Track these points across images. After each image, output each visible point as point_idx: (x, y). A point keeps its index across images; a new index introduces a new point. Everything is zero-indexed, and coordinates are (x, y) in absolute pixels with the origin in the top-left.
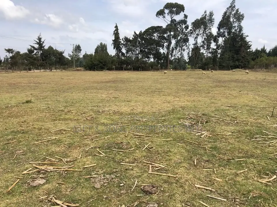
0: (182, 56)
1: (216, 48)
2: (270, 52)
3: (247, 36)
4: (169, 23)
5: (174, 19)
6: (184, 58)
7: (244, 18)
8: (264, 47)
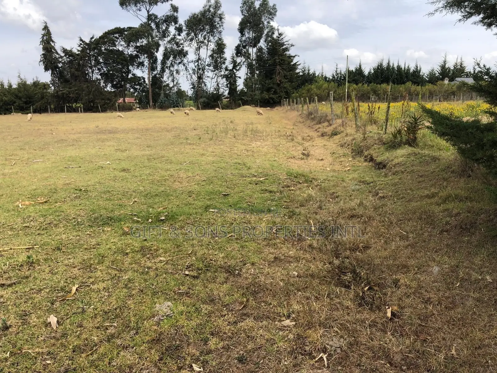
0: (177, 83)
1: (233, 69)
2: (369, 73)
3: (292, 45)
4: (145, 20)
5: (153, 14)
6: (180, 87)
7: (276, 11)
8: (360, 66)
